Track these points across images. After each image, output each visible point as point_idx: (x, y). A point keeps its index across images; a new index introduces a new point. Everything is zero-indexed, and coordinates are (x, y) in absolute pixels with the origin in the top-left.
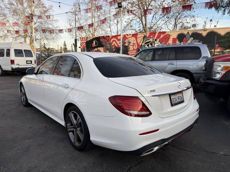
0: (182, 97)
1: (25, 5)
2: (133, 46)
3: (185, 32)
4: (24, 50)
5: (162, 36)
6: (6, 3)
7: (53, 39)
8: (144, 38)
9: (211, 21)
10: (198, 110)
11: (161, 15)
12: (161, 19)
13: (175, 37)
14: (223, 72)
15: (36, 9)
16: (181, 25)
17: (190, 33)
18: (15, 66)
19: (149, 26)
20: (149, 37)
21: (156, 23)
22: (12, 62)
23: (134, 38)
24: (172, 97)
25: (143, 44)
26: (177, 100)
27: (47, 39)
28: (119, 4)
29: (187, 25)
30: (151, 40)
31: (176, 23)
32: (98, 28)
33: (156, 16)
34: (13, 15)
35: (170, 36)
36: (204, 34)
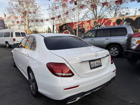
0: (100, 63)
1: (25, 6)
2: (88, 28)
3: (121, 18)
4: (21, 33)
5: (106, 21)
6: (14, 5)
7: (41, 25)
8: (94, 23)
9: (139, 10)
10: (115, 70)
11: (106, 8)
12: (106, 11)
13: (115, 21)
14: (137, 44)
15: (31, 9)
16: (119, 14)
17: (125, 19)
18: (16, 42)
19: (99, 15)
20: (98, 22)
21: (103, 13)
22: (14, 40)
23: (88, 23)
24: (91, 63)
25: (94, 27)
26: (96, 65)
27: (37, 26)
28: (75, 2)
29: (123, 14)
30: (99, 24)
31: (116, 13)
32: (67, 18)
33: (103, 9)
34: (18, 12)
35: (111, 21)
36: (134, 19)
